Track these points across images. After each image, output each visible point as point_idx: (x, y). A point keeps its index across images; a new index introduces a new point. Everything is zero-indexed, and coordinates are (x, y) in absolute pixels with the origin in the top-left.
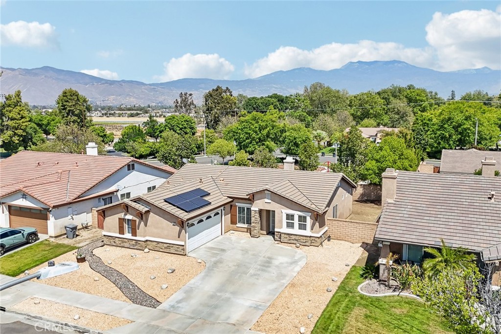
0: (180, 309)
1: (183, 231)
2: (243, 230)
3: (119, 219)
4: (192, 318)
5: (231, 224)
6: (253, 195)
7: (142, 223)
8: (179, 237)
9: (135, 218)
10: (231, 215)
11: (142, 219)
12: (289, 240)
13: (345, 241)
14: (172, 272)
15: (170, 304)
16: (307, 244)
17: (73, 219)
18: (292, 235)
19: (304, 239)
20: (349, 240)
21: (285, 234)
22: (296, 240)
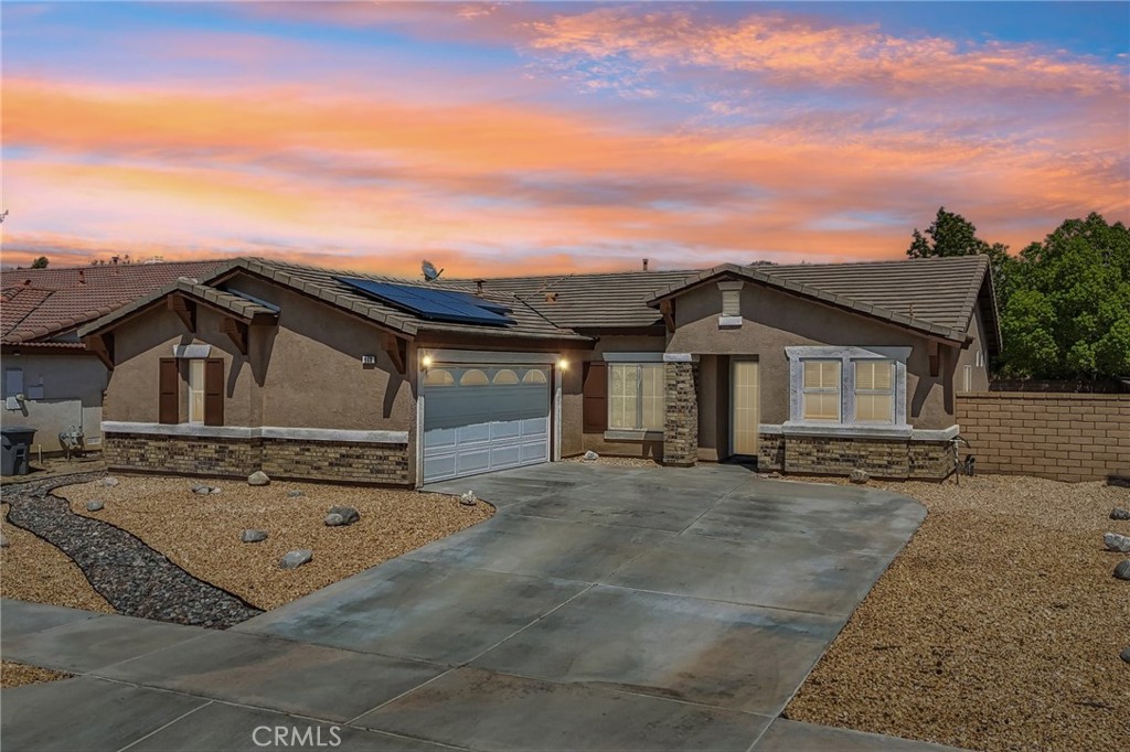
0: (355, 630)
1: (405, 386)
2: (629, 449)
3: (163, 361)
4: (415, 665)
5: (586, 430)
6: (673, 301)
7: (246, 368)
8: (387, 414)
9: (220, 353)
10: (586, 399)
11: (245, 352)
12: (820, 461)
13: (1034, 475)
14: (343, 524)
15: (305, 614)
16: (896, 471)
17: (26, 414)
18: (829, 439)
19: (881, 455)
20: (1051, 470)
21: (801, 438)
22: (845, 458)
